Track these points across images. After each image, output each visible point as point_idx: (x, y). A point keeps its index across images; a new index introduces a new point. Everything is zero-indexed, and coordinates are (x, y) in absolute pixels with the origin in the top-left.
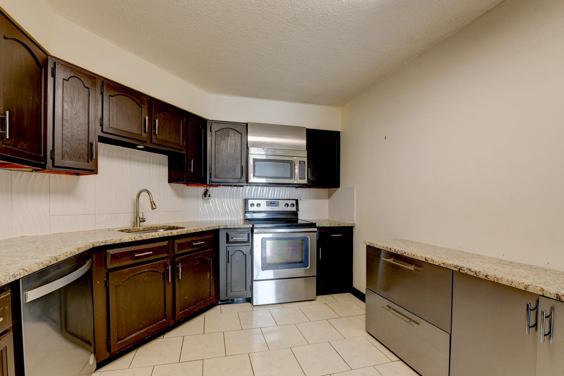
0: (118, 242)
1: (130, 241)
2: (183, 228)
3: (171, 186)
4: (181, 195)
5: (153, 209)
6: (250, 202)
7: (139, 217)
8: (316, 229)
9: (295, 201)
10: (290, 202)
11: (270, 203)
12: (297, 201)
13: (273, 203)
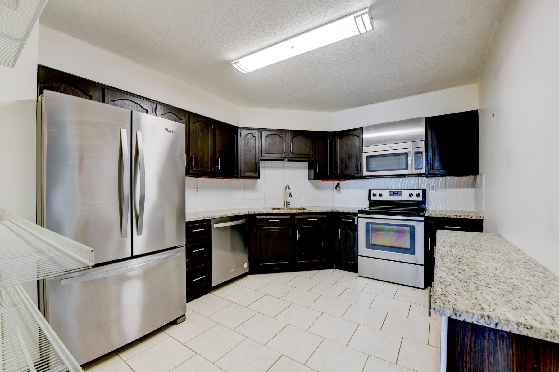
0: (260, 213)
1: (267, 213)
2: (306, 209)
3: (310, 182)
4: (318, 188)
5: (290, 197)
6: (373, 192)
7: (286, 202)
8: (422, 219)
9: (422, 191)
10: (415, 193)
11: (393, 193)
12: (424, 191)
13: (396, 193)
